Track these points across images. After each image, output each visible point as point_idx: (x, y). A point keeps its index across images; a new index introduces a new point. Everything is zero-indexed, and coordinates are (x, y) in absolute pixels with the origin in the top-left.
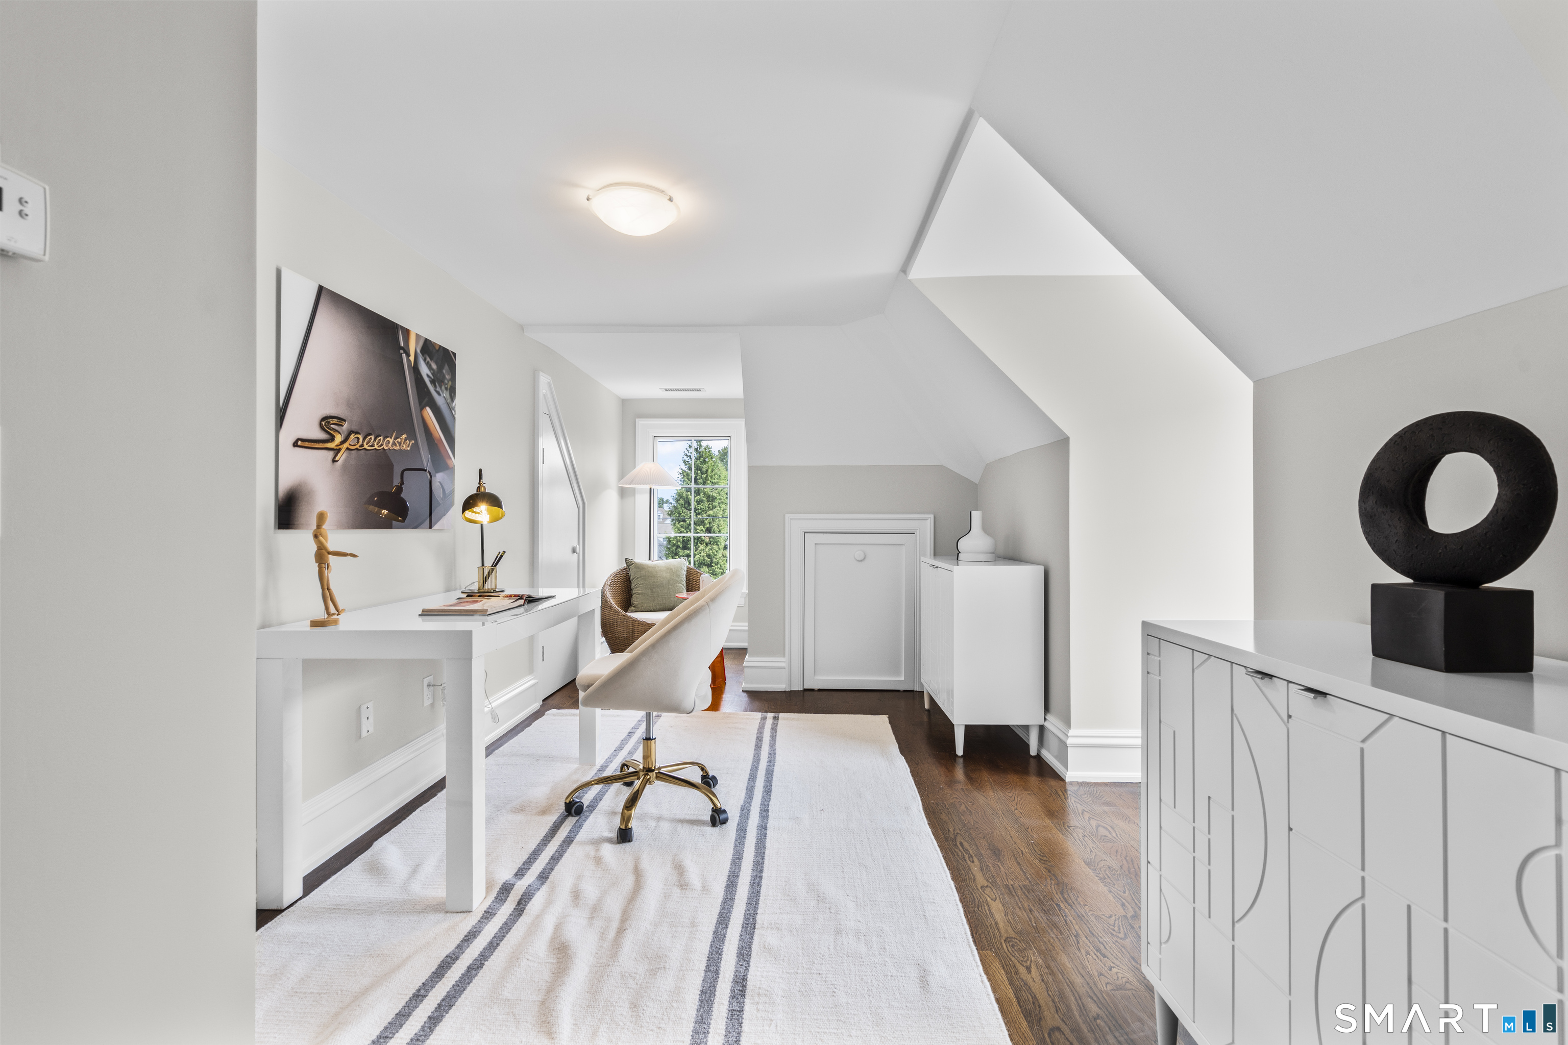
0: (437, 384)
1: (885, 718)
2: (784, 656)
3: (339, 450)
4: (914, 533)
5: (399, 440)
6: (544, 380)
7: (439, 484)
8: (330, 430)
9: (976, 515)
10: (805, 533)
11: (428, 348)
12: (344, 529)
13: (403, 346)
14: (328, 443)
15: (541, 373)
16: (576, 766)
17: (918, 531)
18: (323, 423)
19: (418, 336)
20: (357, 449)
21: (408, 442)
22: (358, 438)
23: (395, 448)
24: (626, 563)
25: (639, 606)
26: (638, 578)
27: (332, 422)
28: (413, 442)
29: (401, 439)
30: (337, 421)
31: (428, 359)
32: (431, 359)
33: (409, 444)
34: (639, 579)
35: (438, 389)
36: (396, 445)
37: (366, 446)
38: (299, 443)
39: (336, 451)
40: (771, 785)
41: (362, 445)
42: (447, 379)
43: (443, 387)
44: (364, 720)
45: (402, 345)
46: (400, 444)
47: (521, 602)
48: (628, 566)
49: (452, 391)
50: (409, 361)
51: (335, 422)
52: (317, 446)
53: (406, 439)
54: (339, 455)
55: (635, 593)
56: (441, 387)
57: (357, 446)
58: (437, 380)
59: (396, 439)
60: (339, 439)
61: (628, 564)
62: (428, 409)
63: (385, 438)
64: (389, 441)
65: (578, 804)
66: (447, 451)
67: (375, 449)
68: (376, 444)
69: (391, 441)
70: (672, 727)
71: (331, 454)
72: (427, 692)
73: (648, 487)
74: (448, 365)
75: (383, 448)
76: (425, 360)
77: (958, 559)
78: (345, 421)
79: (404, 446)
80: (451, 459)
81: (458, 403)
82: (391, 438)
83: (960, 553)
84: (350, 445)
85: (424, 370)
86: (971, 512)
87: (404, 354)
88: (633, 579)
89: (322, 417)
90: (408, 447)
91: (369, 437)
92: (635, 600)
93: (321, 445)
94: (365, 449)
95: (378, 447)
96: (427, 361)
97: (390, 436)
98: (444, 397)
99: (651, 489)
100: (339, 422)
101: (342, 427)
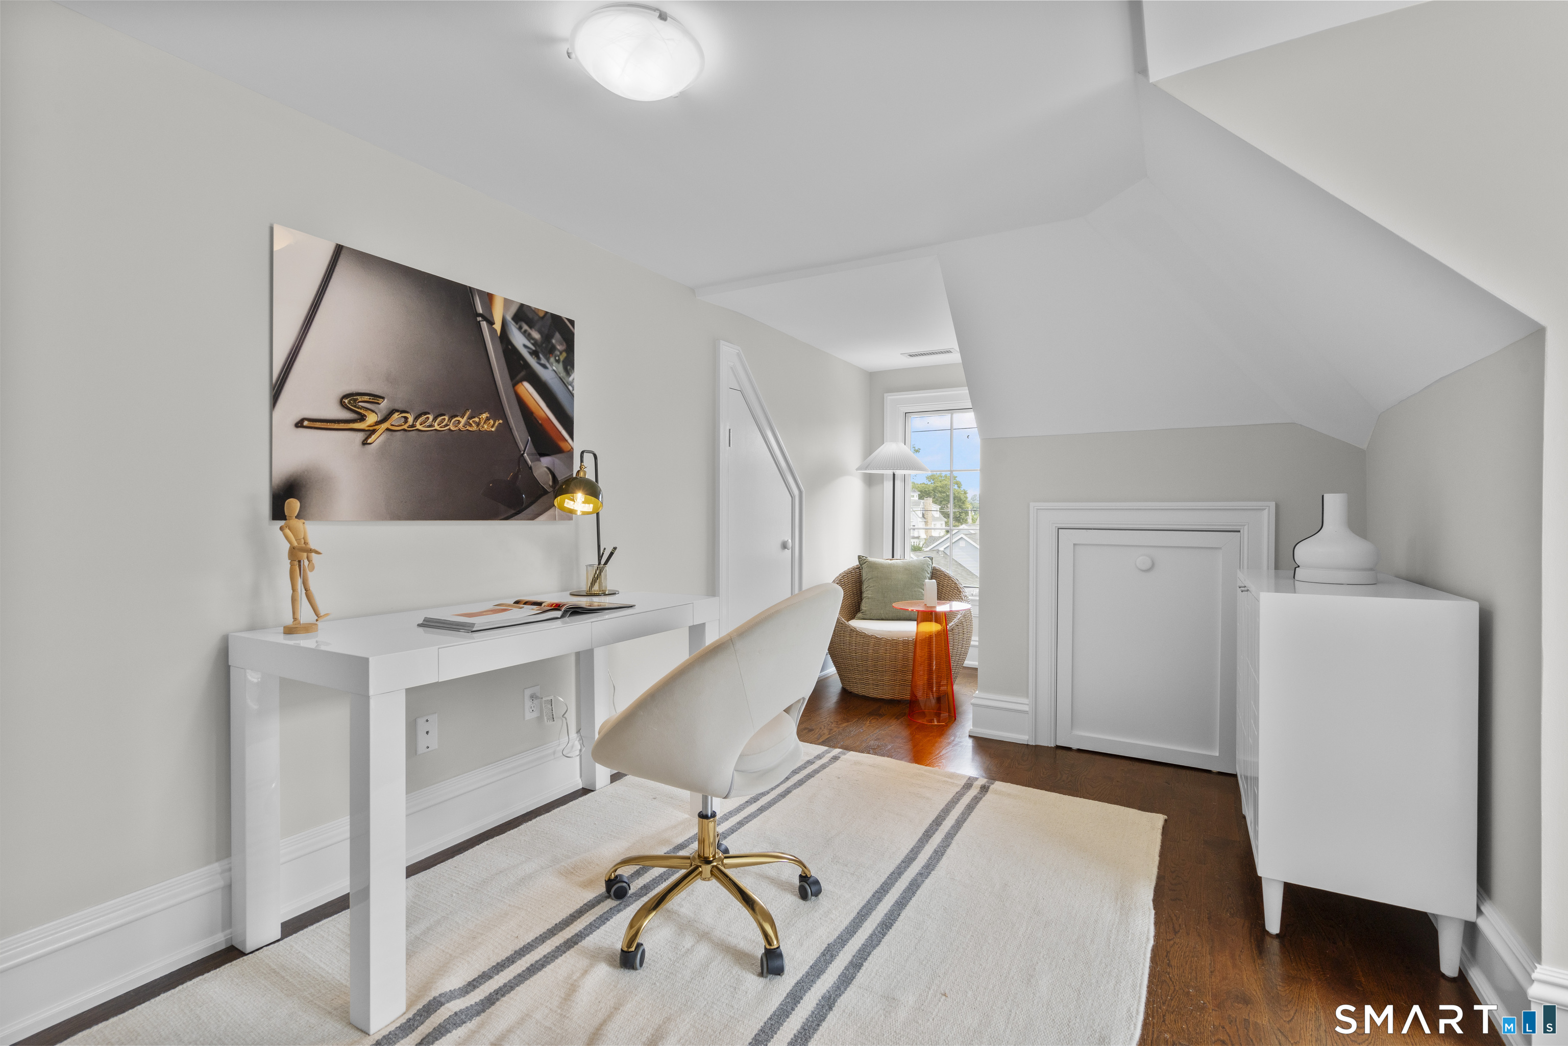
0: (541, 356)
1: (1159, 819)
2: (1027, 697)
3: (374, 432)
4: (1239, 531)
5: (477, 419)
6: (729, 353)
7: (546, 469)
8: (358, 408)
9: (1335, 504)
10: (1058, 529)
11: (524, 315)
12: (383, 520)
13: (481, 312)
14: (354, 423)
15: (722, 342)
16: (686, 816)
17: (1246, 527)
18: (346, 401)
19: (507, 302)
20: (404, 430)
21: (492, 422)
22: (406, 418)
23: (468, 428)
24: (859, 562)
25: (867, 612)
26: (869, 579)
27: (360, 400)
28: (501, 421)
29: (480, 418)
30: (370, 399)
31: (525, 327)
32: (531, 327)
33: (494, 425)
34: (870, 581)
35: (543, 361)
36: (471, 425)
37: (419, 427)
38: (306, 423)
39: (368, 433)
40: (899, 915)
41: (413, 426)
42: (559, 350)
43: (552, 360)
44: (421, 734)
45: (480, 310)
46: (478, 424)
47: (558, 614)
48: (861, 565)
49: (569, 365)
50: (492, 331)
51: (363, 400)
52: (336, 426)
53: (488, 419)
54: (374, 437)
55: (865, 597)
56: (548, 360)
57: (405, 427)
58: (543, 349)
59: (470, 418)
60: (372, 419)
61: (861, 563)
62: (526, 385)
63: (451, 418)
64: (459, 421)
65: (624, 884)
66: (560, 432)
67: (436, 430)
68: (436, 424)
69: (463, 421)
70: (839, 778)
71: (360, 436)
72: (528, 703)
73: (890, 472)
74: (559, 333)
75: (449, 429)
76: (520, 328)
77: (1294, 578)
78: (383, 398)
79: (486, 426)
80: (567, 441)
81: (578, 377)
82: (462, 417)
83: (1299, 566)
84: (392, 425)
85: (519, 340)
86: (1323, 496)
87: (485, 322)
88: (865, 580)
89: (345, 394)
90: (492, 427)
91: (426, 416)
92: (864, 606)
93: (343, 426)
94: (418, 430)
95: (441, 427)
96: (523, 330)
97: (461, 415)
98: (554, 370)
99: (894, 475)
100: (373, 399)
101: (379, 405)
